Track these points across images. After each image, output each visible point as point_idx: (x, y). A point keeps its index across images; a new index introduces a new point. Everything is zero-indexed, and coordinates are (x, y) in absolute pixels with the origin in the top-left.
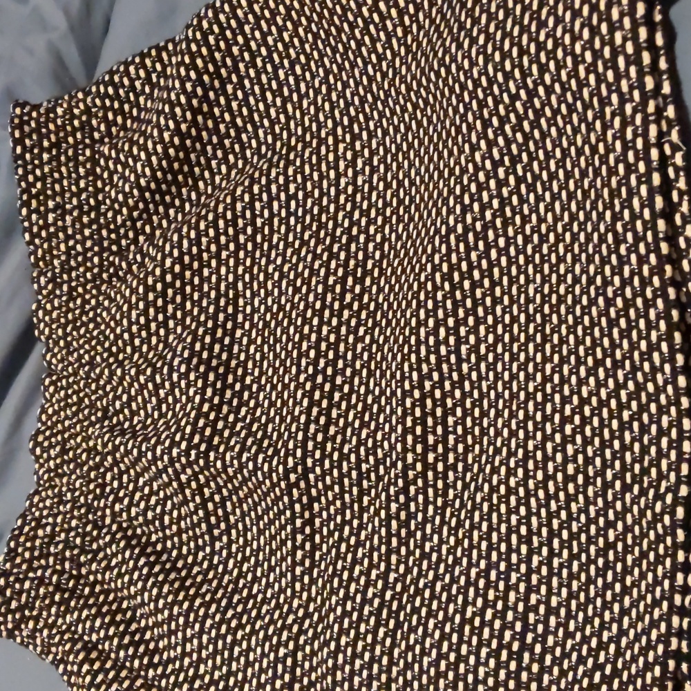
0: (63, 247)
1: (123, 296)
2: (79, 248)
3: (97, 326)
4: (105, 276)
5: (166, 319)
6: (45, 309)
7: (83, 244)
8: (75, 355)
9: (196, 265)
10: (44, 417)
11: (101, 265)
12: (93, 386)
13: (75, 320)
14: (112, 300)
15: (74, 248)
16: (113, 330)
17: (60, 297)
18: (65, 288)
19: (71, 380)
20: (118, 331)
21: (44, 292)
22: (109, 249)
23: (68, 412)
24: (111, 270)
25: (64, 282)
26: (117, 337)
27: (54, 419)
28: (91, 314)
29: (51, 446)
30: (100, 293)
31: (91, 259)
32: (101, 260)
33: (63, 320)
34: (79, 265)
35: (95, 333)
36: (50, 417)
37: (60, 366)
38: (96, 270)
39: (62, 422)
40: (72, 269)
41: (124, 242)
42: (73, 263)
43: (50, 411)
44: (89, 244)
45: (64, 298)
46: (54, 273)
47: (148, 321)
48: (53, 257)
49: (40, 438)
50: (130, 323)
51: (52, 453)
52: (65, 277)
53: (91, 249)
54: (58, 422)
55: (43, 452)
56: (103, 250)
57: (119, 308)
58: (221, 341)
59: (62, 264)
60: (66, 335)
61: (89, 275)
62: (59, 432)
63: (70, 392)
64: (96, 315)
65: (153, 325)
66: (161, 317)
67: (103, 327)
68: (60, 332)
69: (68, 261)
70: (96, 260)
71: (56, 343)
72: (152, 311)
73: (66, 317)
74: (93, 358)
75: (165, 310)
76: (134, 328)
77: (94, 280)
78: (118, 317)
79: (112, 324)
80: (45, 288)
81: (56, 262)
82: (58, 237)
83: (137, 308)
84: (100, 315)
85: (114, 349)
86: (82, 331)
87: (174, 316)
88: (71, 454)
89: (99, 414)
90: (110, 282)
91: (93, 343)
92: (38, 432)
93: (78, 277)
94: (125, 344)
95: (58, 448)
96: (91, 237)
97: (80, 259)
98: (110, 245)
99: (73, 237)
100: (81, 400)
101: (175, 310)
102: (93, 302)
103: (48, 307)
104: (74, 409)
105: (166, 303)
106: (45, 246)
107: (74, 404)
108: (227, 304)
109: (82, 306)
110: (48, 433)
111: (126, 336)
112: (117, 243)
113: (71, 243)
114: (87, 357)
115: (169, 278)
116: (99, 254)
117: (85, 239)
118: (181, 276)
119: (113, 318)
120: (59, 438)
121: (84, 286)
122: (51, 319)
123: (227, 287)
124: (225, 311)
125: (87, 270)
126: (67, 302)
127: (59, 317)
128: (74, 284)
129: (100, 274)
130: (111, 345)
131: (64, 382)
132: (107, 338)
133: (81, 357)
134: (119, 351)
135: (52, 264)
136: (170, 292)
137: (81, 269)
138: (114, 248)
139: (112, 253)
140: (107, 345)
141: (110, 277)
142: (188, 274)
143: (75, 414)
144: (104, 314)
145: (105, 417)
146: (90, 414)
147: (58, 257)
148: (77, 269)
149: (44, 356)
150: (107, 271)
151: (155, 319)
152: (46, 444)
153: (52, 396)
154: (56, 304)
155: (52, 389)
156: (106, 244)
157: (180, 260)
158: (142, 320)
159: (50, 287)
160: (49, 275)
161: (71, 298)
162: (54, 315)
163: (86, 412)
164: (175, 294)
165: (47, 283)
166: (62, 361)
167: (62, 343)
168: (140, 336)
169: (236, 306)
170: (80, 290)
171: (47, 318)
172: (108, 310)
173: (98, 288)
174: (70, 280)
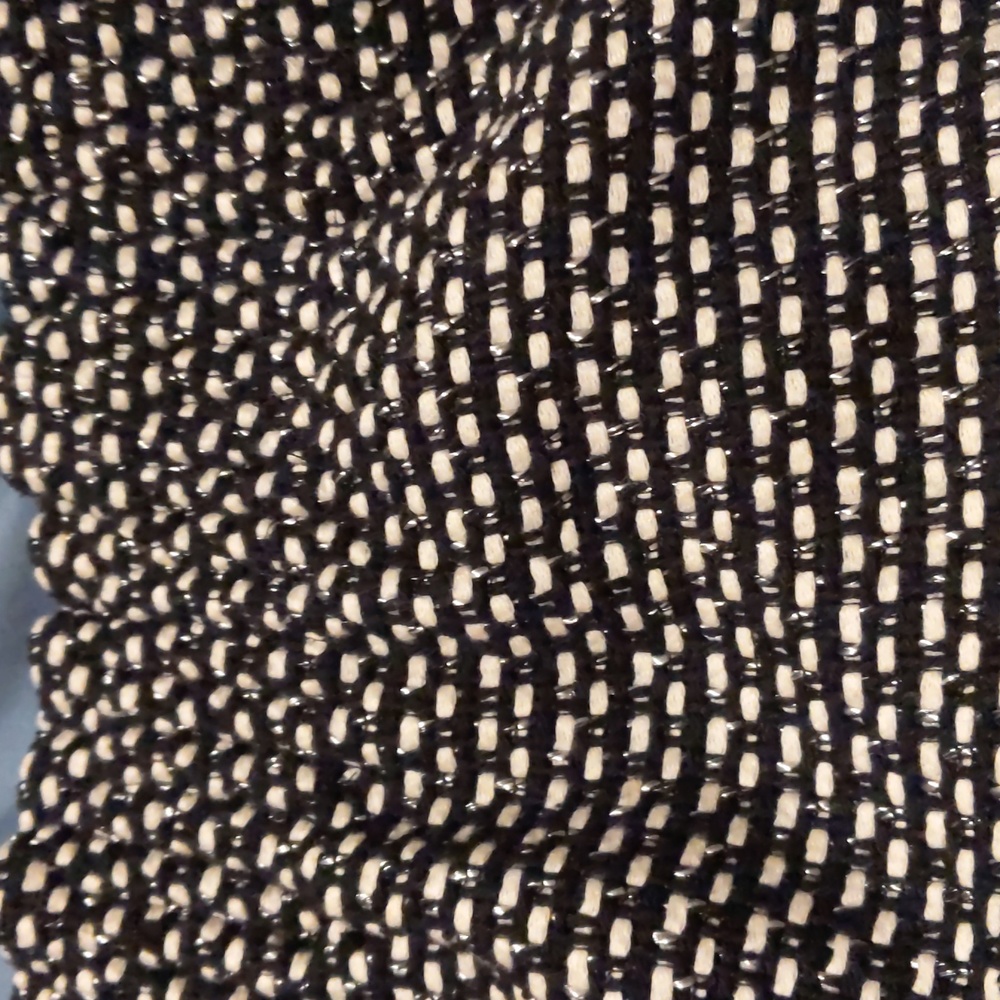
0: (115, 90)
1: (383, 275)
2: (183, 91)
3: (273, 413)
4: (295, 201)
5: (565, 356)
6: (41, 356)
7: (199, 73)
8: (182, 539)
10: (50, 791)
11: (275, 158)
12: (277, 664)
13: (172, 396)
14: (330, 300)
15: (161, 91)
16: (346, 426)
17: (105, 303)
18: (127, 262)
19: (165, 640)
20: (367, 424)
21: (39, 288)
22: (308, 90)
23: (160, 771)
24: (323, 177)
25: (119, 240)
26: (369, 450)
27: (98, 797)
28: (244, 367)
29: (77, 914)
30: (274, 274)
31: (235, 139)
32: (276, 136)
33: (119, 399)
34: (182, 165)
35: (269, 444)
36: (75, 790)
37: (111, 588)
38: (255, 183)
39: (134, 812)
40: (151, 183)
42: (157, 158)
43: (78, 764)
44: (223, 71)
45: (124, 307)
46: (78, 205)
47: (485, 369)
48: (73, 134)
49: (34, 879)
50: (412, 384)
51: (89, 941)
52: (126, 216)
53: (232, 94)
54: (113, 808)
55: (44, 936)
56: (282, 94)
57: (366, 323)
59: (109, 165)
60: (135, 459)
61: (225, 204)
62: (115, 851)
63: (161, 689)
64: (265, 368)
65: (508, 387)
66: (539, 350)
67: (301, 417)
68: (110, 448)
69: (135, 152)
70: (255, 138)
71: (91, 495)
72: (499, 321)
73: (134, 384)
74: (264, 553)
75: (558, 320)
76: (428, 406)
77: (247, 223)
78: (362, 362)
79: (342, 397)
80: (44, 268)
81: (87, 157)
82: (94, 50)
83: (439, 312)
84: (288, 367)
85: (359, 504)
86: (209, 439)
87: (600, 345)
88: (172, 944)
89: (306, 780)
90: (315, 227)
91: (264, 486)
92: (24, 852)
93: (179, 212)
94: (398, 479)
95: (113, 922)
96: (232, 44)
97: (186, 138)
98: (312, 73)
99: (155, 46)
100: (212, 723)
101: (604, 315)
102: (250, 314)
103: (57, 346)
104: (184, 757)
105: (560, 285)
106: (43, 88)
107: (183, 738)
108: (859, 283)
109: (202, 336)
110: (65, 856)
111: (398, 442)
112: (343, 63)
113: (150, 71)
114: (236, 545)
116: (269, 114)
117: (206, 51)
119: (343, 371)
120: (120, 876)
121: (206, 253)
122: (69, 397)
125: (217, 181)
126: (138, 321)
127: (103, 382)
128: (162, 245)
129: (273, 196)
130: (345, 490)
131: (134, 648)
132: (323, 461)
133: (204, 548)
134: (381, 507)
135: (71, 166)
136: (581, 230)
137: (193, 184)
138: (330, 86)
139: (321, 107)
140: (327, 489)
141: (318, 204)
142: (664, 149)
143: (195, 775)
144: (305, 362)
145: (331, 790)
146: (261, 780)
147: (96, 134)
148: (174, 181)
149: (37, 553)
150: (306, 180)
151: (518, 357)
152: (58, 902)
153: (80, 706)
154: (90, 333)
155: (78, 679)
156: (294, 69)
157: (636, 81)
158: (460, 365)
159: (62, 263)
160: (59, 212)
161: (150, 304)
162: (84, 377)
163: (242, 769)
164: (602, 242)
165: (52, 246)
166: (121, 562)
167: (118, 494)
168: (451, 440)
170: (190, 268)
171: (52, 394)
172: (321, 345)
173: (269, 257)
174: (148, 226)
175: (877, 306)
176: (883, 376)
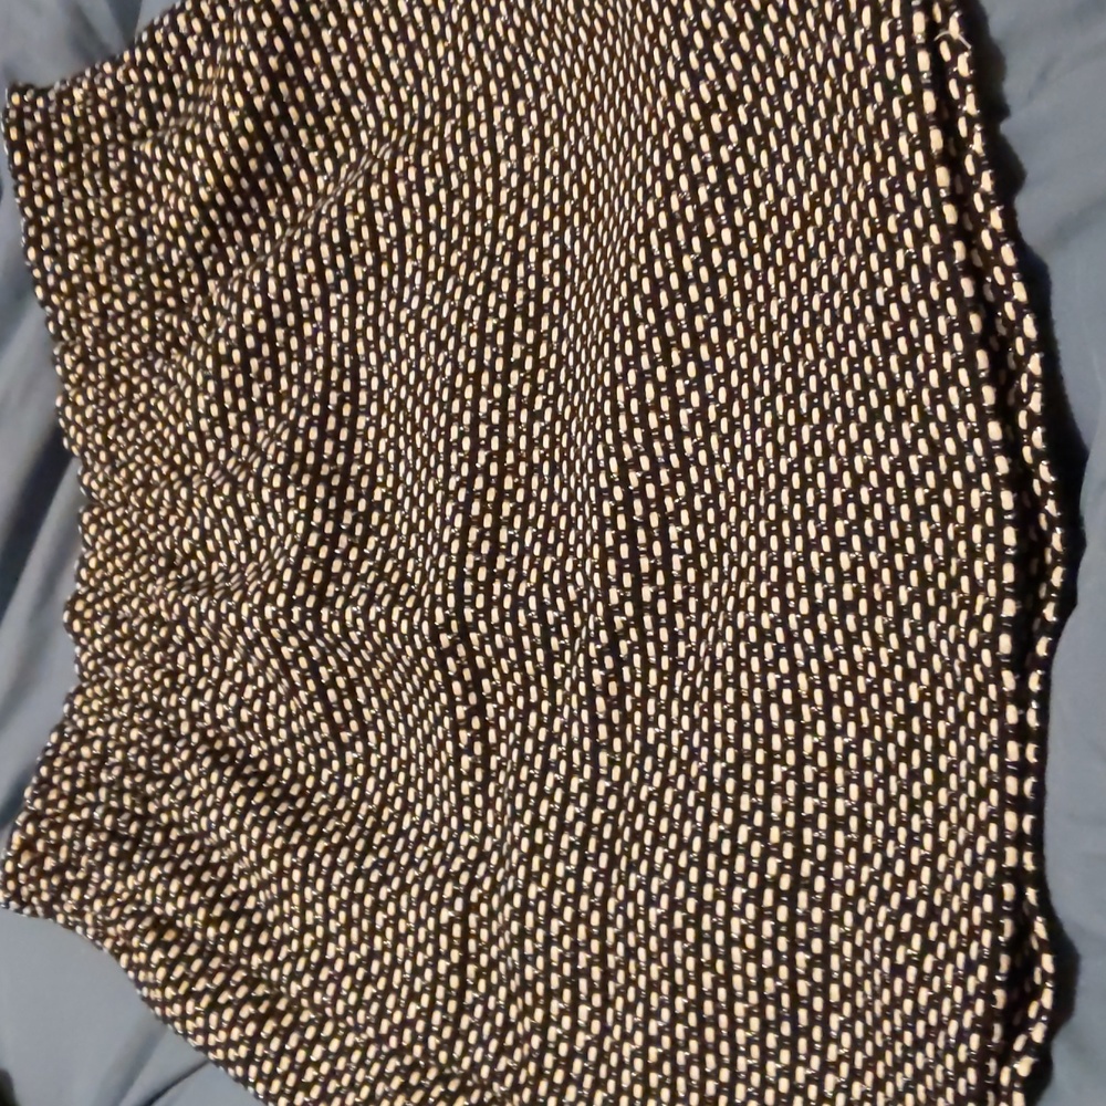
0: (94, 305)
1: (185, 375)
2: (118, 305)
3: (152, 425)
4: (159, 346)
5: (251, 406)
6: (74, 404)
7: (124, 299)
8: (123, 473)
9: (291, 319)
10: (84, 574)
11: (153, 330)
12: (151, 520)
13: (119, 418)
14: (171, 383)
15: (110, 305)
16: (173, 430)
17: (95, 384)
18: (102, 369)
19: (119, 513)
20: (180, 430)
21: (72, 378)
22: (164, 304)
23: (118, 562)
24: (168, 337)
25: (99, 360)
26: (181, 439)
27: (98, 575)
28: (142, 408)
29: (96, 617)
30: (153, 373)
31: (137, 322)
32: (153, 322)
33: (101, 420)
34: (120, 332)
35: (149, 436)
36: (92, 572)
37: (103, 493)
38: (145, 339)
39: (110, 579)
40: (110, 339)
41: (185, 292)
42: (111, 330)
43: (92, 563)
44: (132, 298)
45: (102, 386)
46: (84, 347)
47: (224, 412)
48: (81, 322)
49: (79, 606)
50: (197, 416)
51: (98, 627)
52: (101, 352)
53: (137, 306)
54: (104, 578)
55: (84, 626)
56: (154, 305)
57: (180, 394)
58: (335, 435)
59: (95, 333)
60: (107, 442)
61: (135, 347)
62: (107, 595)
63: (119, 531)
64: (149, 407)
65: (232, 418)
66: (242, 404)
67: (159, 426)
68: (98, 438)
69: (103, 327)
70: (145, 322)
71: (95, 457)
72: (227, 395)
73: (105, 415)
74: (148, 476)
75: (248, 393)
76: (204, 424)
77: (144, 354)
78: (178, 408)
79: (171, 419)
80: (73, 371)
81: (86, 330)
82: (85, 291)
83: (206, 392)
84: (155, 408)
85: (177, 459)
86: (131, 434)
87: (263, 402)
88: (125, 627)
89: (162, 562)
90: (167, 355)
91: (147, 451)
92: (77, 597)
93: (119, 350)
94: (192, 450)
95: (106, 620)
96: (135, 287)
97: (121, 322)
98: (164, 297)
99: (107, 289)
100: (135, 543)
101: (264, 391)
102: (144, 388)
103: (80, 400)
104: (126, 557)
105: (249, 382)
106: (68, 305)
107: (126, 549)
108: (342, 377)
109: (129, 396)
110: (90, 598)
111: (192, 437)
112: (176, 294)
113: (106, 299)
114: (139, 474)
115: (250, 341)
116: (150, 314)
117: (126, 290)
118: (270, 337)
119: (172, 410)
120: (107, 603)
121: (129, 365)
122: (84, 419)
123: (341, 351)
124: (339, 387)
125: (134, 338)
126: (106, 391)
127: (95, 414)
128: (114, 362)
129: (152, 344)
130: (173, 453)
131: (110, 516)
132: (166, 442)
133: (131, 475)
134: (185, 461)
135: (80, 333)
136: (254, 363)
137: (125, 339)
138: (171, 302)
139: (169, 310)
140: (166, 453)
141: (168, 347)
142: (280, 333)
143: (128, 565)
144: (161, 406)
145: (171, 566)
146: (149, 563)
147: (89, 322)
148: (118, 339)
149: (80, 479)
150: (163, 338)
151: (235, 407)
152: (88, 614)
153: (94, 539)
154: (91, 396)
155: (93, 529)
156: (158, 296)
157: (266, 311)
158: (214, 410)
159: (80, 369)
160: (77, 350)
161: (113, 385)
162: (88, 413)
163: (143, 560)
164: (262, 367)
165: (76, 363)
166: (105, 484)
167: (103, 456)
168: (213, 436)
169: (355, 379)
170: (124, 371)
171: (78, 418)
172: (165, 398)
173: (149, 366)
174: (109, 356)
175: (347, 386)
176: (347, 410)
